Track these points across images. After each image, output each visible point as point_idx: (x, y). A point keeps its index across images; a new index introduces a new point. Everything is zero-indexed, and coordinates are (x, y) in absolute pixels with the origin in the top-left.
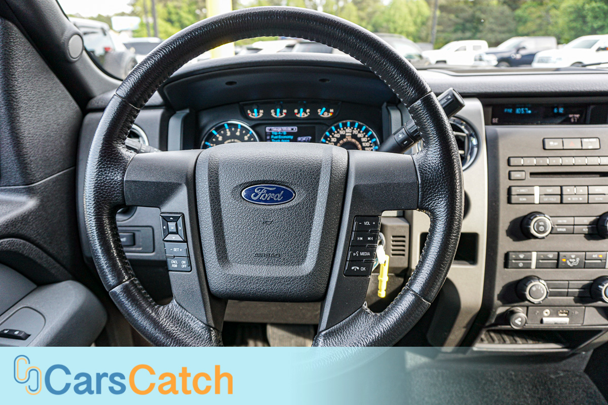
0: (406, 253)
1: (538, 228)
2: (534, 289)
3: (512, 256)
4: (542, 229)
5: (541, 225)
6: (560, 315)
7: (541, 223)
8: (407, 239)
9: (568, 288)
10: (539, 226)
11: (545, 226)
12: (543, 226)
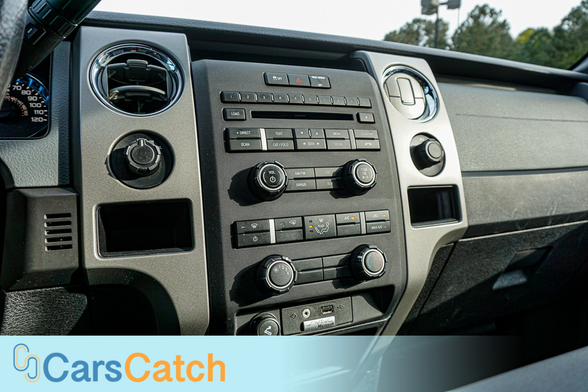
0: (75, 242)
1: (268, 179)
2: (276, 270)
3: (242, 227)
4: (273, 179)
5: (271, 175)
6: (324, 313)
7: (270, 172)
8: (74, 219)
9: (323, 268)
10: (268, 176)
11: (277, 176)
12: (274, 175)
